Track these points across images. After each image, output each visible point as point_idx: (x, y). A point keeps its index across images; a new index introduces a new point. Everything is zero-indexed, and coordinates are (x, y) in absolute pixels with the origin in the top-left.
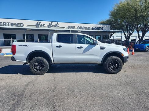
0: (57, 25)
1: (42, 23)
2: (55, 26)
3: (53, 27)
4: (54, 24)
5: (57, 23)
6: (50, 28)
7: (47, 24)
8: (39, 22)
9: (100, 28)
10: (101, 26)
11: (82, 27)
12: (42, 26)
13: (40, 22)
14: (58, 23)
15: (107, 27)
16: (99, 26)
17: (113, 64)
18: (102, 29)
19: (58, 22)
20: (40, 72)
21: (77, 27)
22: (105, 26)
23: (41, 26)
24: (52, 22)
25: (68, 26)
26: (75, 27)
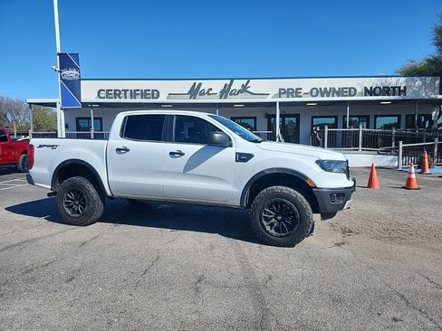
0: (244, 89)
1: (206, 85)
2: (240, 91)
3: (235, 95)
4: (237, 85)
5: (245, 82)
6: (225, 98)
7: (217, 86)
8: (198, 82)
9: (394, 88)
10: (401, 82)
11: (325, 89)
12: (204, 94)
13: (201, 84)
14: (248, 82)
15: (424, 83)
16: (392, 82)
17: (277, 214)
18: (402, 91)
19: (249, 79)
20: (79, 217)
21: (308, 91)
22: (418, 82)
23: (202, 94)
24: (232, 80)
25: (280, 90)
26: (303, 91)
